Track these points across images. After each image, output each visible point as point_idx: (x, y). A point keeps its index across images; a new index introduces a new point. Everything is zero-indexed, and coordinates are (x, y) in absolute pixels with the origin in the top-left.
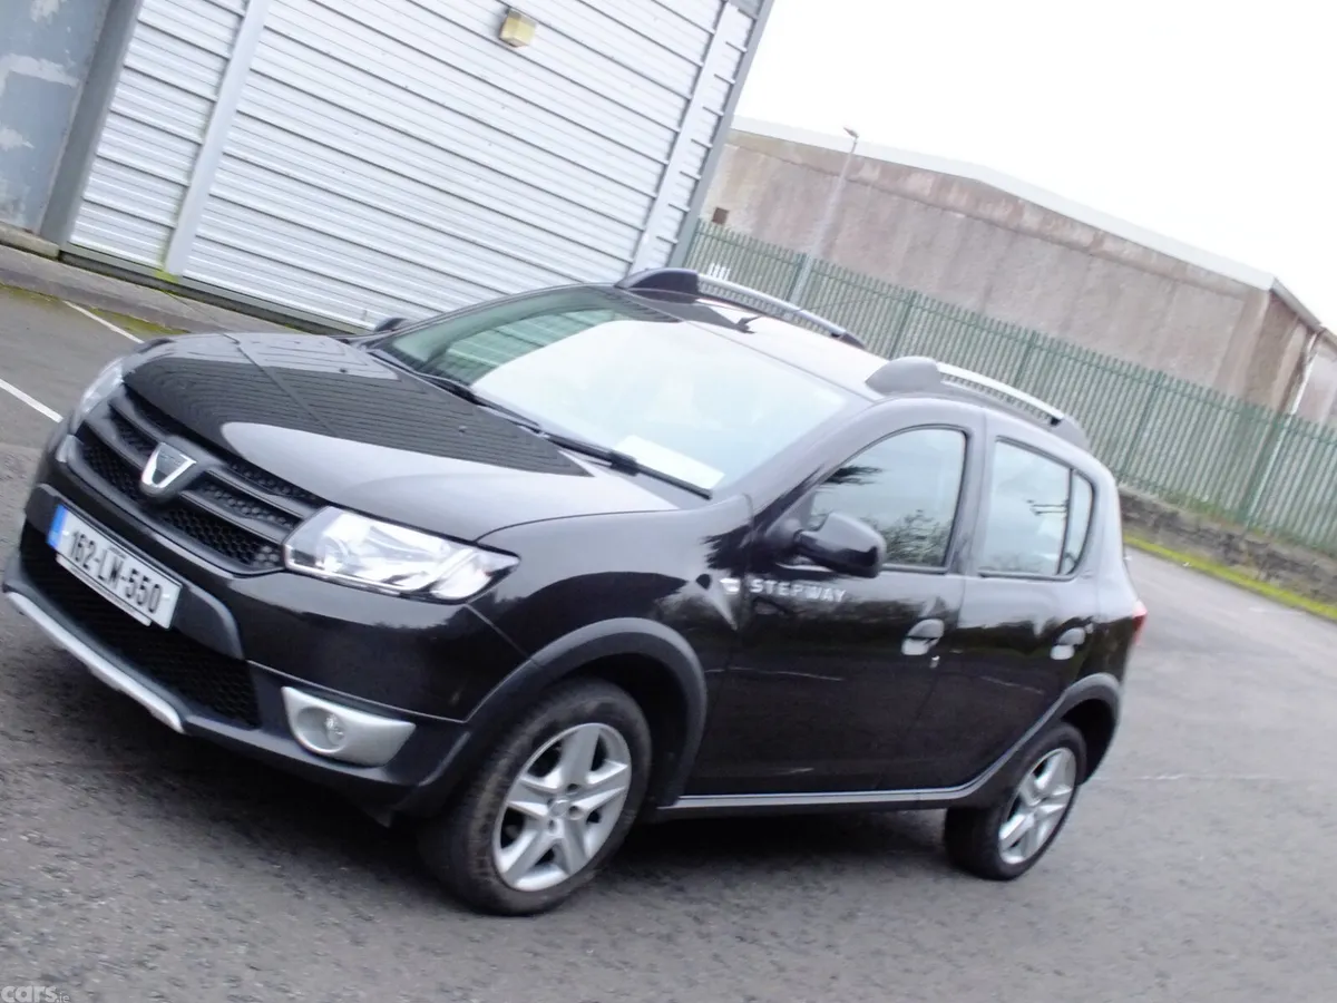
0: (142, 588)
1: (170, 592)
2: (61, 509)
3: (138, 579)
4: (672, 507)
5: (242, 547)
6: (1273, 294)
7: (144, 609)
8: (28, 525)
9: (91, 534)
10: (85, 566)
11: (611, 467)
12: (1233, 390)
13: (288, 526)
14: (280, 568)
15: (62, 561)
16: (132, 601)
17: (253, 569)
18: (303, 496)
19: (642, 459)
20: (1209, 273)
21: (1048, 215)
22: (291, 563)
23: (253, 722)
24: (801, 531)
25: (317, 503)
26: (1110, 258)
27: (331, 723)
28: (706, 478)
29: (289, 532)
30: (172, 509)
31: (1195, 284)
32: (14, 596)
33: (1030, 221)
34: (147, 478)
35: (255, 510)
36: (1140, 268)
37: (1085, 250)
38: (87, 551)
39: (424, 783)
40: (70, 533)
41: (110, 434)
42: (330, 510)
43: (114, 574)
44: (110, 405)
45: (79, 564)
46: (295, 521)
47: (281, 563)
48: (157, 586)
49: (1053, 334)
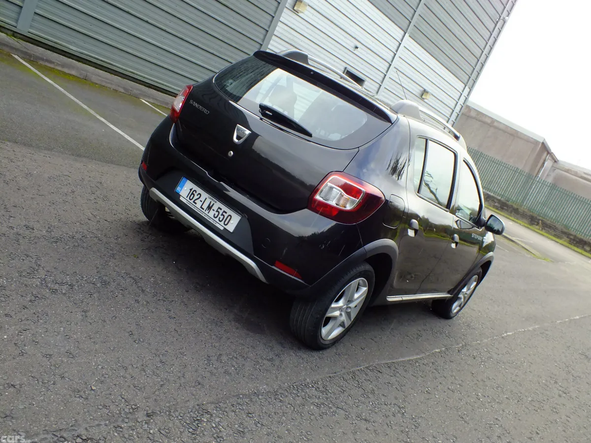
6: (543, 143)
12: (527, 170)
20: (525, 135)
21: (479, 113)
26: (496, 128)
31: (521, 138)
33: (473, 114)
36: (504, 132)
37: (488, 124)
49: (476, 148)
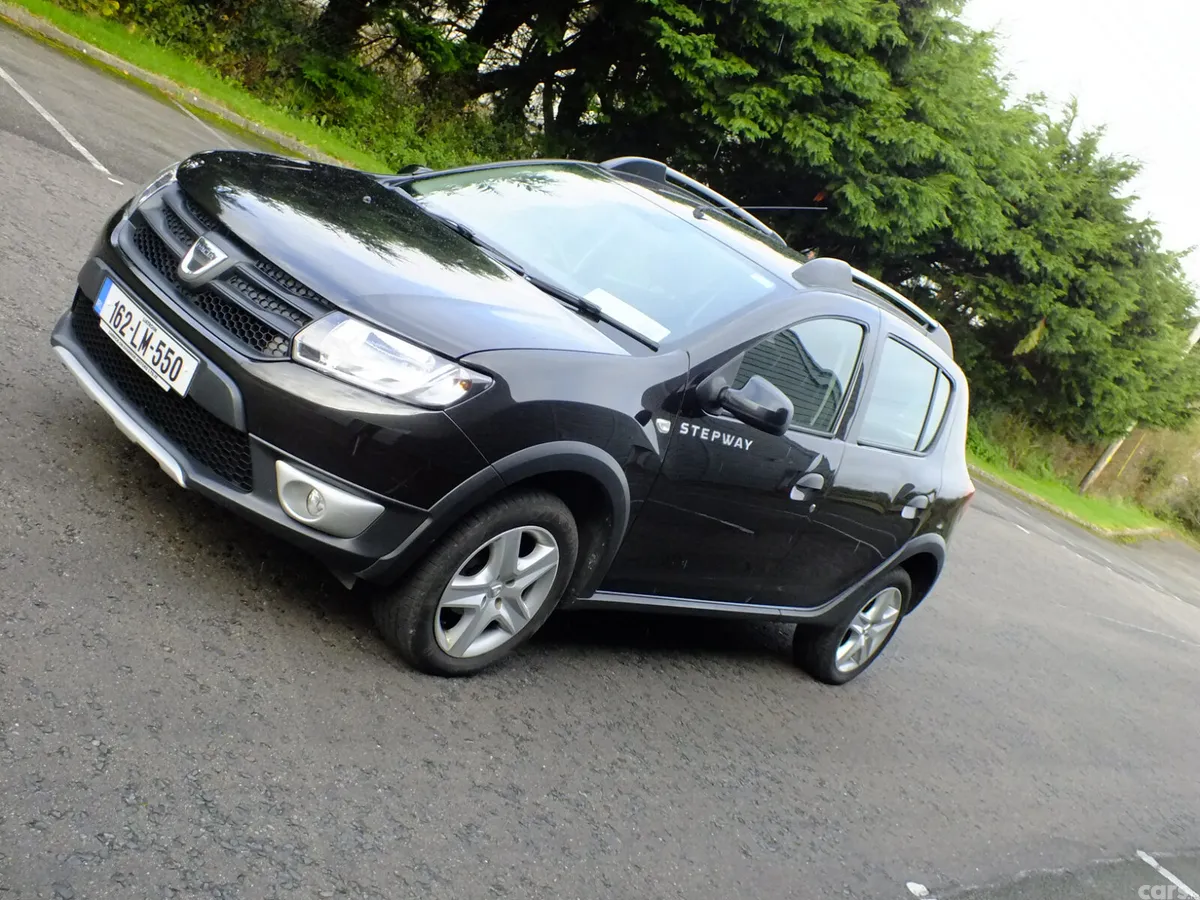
0: (167, 358)
1: (190, 365)
2: (107, 281)
3: (164, 350)
4: (627, 353)
5: (257, 335)
7: (166, 376)
8: (79, 291)
9: (130, 306)
10: (121, 332)
11: (577, 312)
13: (300, 322)
14: (289, 358)
15: (103, 325)
16: (157, 369)
17: (265, 356)
18: (316, 299)
19: (606, 310)
22: (297, 355)
23: (247, 486)
24: (727, 388)
25: (328, 307)
27: (314, 496)
28: (656, 333)
29: (299, 329)
30: (202, 296)
32: (60, 350)
34: (184, 267)
35: (274, 305)
38: (125, 320)
39: (386, 557)
40: (112, 301)
41: (159, 225)
42: (337, 314)
43: (145, 343)
44: (163, 199)
45: (117, 330)
46: (307, 320)
47: (289, 353)
48: (179, 358)
